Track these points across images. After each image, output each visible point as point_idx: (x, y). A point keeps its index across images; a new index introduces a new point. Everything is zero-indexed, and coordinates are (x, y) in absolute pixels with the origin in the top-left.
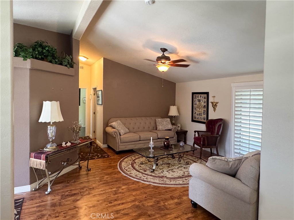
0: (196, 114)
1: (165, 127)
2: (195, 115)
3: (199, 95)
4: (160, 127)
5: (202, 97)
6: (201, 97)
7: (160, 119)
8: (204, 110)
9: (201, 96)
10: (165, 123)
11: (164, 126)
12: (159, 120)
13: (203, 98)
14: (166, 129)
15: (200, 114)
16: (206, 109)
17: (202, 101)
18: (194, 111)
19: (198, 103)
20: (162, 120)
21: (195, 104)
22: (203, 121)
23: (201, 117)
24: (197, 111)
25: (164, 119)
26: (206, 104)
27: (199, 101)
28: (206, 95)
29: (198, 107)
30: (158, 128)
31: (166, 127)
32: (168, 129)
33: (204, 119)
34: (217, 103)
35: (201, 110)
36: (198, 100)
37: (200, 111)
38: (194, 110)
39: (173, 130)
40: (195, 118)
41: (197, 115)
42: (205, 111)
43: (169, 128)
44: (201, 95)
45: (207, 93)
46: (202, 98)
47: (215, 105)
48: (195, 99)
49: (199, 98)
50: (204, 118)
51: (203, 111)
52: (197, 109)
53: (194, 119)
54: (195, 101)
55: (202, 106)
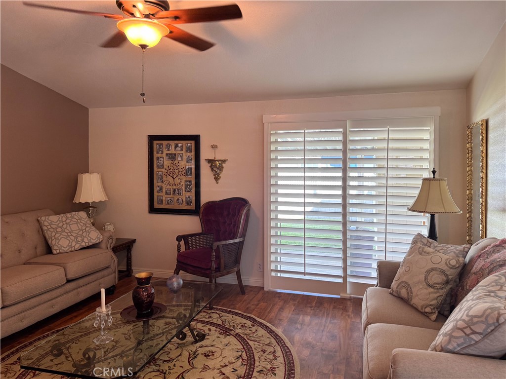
1: (79, 239)
2: (160, 194)
3: (173, 143)
4: (61, 244)
5: (182, 146)
6: (178, 149)
7: (54, 218)
8: (186, 181)
9: (177, 146)
10: (74, 227)
11: (76, 238)
12: (51, 221)
14: (83, 244)
15: (175, 190)
16: (192, 178)
17: (180, 159)
18: (157, 183)
19: (167, 163)
20: (64, 219)
21: (158, 167)
22: (185, 207)
23: (178, 200)
24: (164, 186)
25: (69, 215)
26: (192, 165)
27: (172, 157)
28: (193, 142)
29: (170, 173)
30: (55, 247)
31: (83, 240)
32: (90, 244)
33: (188, 203)
34: (224, 161)
35: (177, 181)
36: (167, 154)
37: (174, 185)
38: (155, 181)
39: (103, 245)
40: (161, 202)
41: (167, 193)
42: (190, 182)
43: (94, 242)
44: (176, 142)
45: (196, 139)
46: (182, 150)
47: (216, 167)
48: (158, 153)
49: (172, 150)
50: (186, 201)
51: (183, 183)
54: (158, 158)
55: (180, 170)
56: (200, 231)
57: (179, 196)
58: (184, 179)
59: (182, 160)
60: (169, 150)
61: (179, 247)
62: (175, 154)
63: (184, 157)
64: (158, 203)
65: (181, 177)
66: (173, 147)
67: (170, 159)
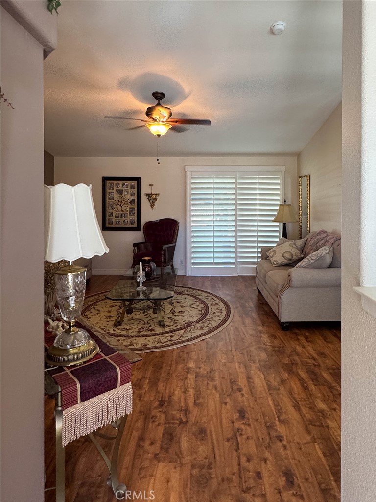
0: (114, 215)
2: (110, 217)
3: (121, 182)
5: (128, 185)
6: (125, 186)
8: (130, 208)
9: (124, 184)
13: (129, 187)
15: (122, 214)
16: (135, 206)
17: (126, 193)
18: (109, 210)
19: (116, 196)
21: (109, 199)
22: (129, 225)
23: (124, 221)
24: (114, 212)
26: (135, 197)
27: (120, 192)
28: (136, 182)
29: (119, 203)
33: (132, 223)
34: (158, 195)
35: (124, 208)
36: (116, 190)
37: (122, 211)
38: (107, 209)
40: (111, 223)
41: (116, 217)
42: (134, 208)
44: (123, 182)
45: (138, 180)
46: (127, 187)
47: (152, 198)
48: (109, 189)
49: (120, 187)
50: (130, 222)
51: (128, 210)
52: (114, 206)
54: (110, 193)
55: (126, 200)
56: (144, 241)
57: (125, 219)
58: (129, 207)
59: (128, 194)
60: (118, 187)
61: (134, 251)
62: (122, 190)
63: (129, 192)
64: (109, 224)
65: (127, 206)
66: (121, 185)
67: (118, 193)
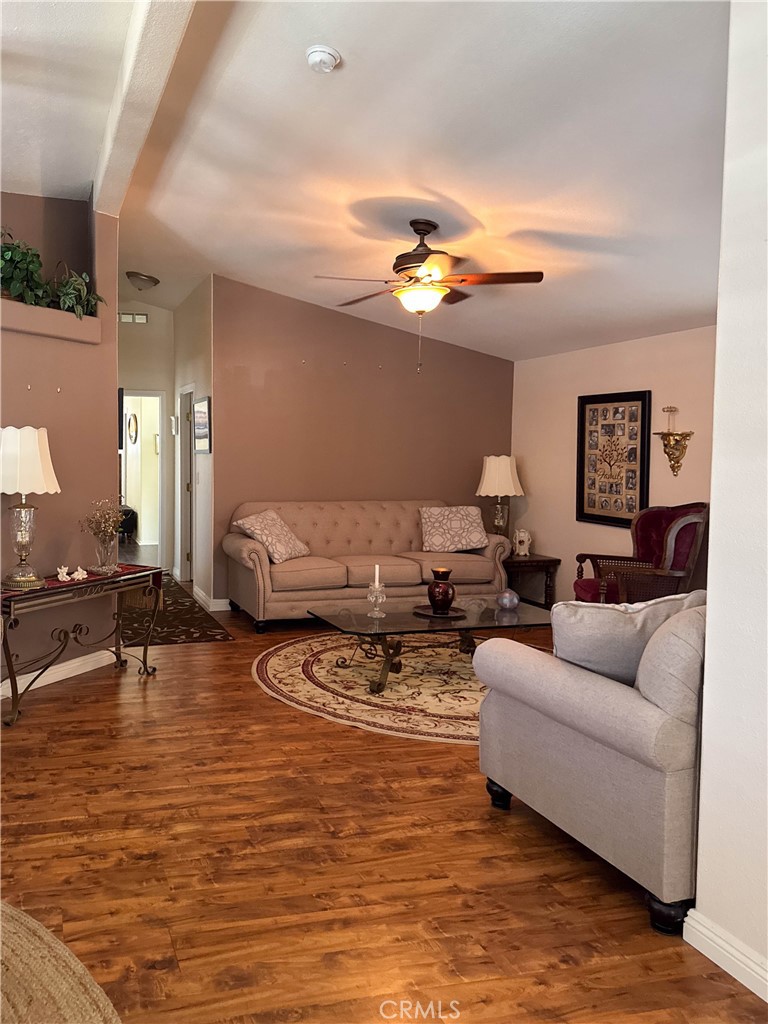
0: (597, 487)
1: (456, 539)
2: (592, 491)
3: (611, 406)
4: (435, 540)
5: (623, 412)
6: (619, 416)
7: (436, 511)
8: (628, 471)
9: (616, 411)
10: (456, 524)
11: (453, 537)
12: (432, 513)
13: (627, 418)
14: (460, 546)
15: (611, 486)
16: (636, 466)
17: (620, 433)
18: (589, 474)
19: (602, 440)
20: (447, 513)
21: (591, 447)
22: (625, 514)
23: (616, 501)
24: (597, 477)
25: (454, 509)
26: (637, 444)
27: (610, 430)
28: (639, 403)
29: (606, 458)
30: (426, 544)
31: (460, 541)
32: (469, 548)
33: (631, 509)
34: (686, 436)
35: (616, 470)
36: (603, 426)
37: (612, 476)
38: (586, 470)
39: (488, 553)
40: (593, 504)
41: (601, 491)
42: (634, 472)
43: (474, 546)
44: (616, 405)
46: (623, 418)
48: (591, 424)
49: (610, 421)
50: (627, 504)
51: (623, 474)
52: (598, 466)
53: (588, 510)
54: (591, 432)
55: (620, 451)
57: (618, 496)
58: (625, 467)
59: (624, 434)
60: (605, 419)
61: (580, 572)
62: (614, 426)
63: (627, 430)
64: (589, 506)
65: (621, 464)
66: (612, 414)
67: (606, 433)
